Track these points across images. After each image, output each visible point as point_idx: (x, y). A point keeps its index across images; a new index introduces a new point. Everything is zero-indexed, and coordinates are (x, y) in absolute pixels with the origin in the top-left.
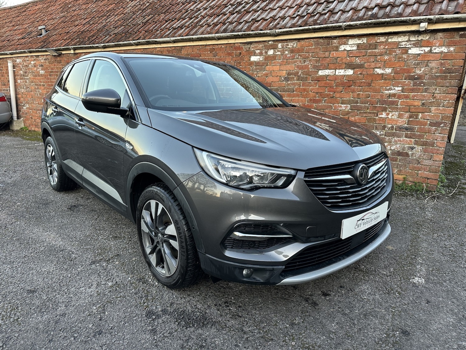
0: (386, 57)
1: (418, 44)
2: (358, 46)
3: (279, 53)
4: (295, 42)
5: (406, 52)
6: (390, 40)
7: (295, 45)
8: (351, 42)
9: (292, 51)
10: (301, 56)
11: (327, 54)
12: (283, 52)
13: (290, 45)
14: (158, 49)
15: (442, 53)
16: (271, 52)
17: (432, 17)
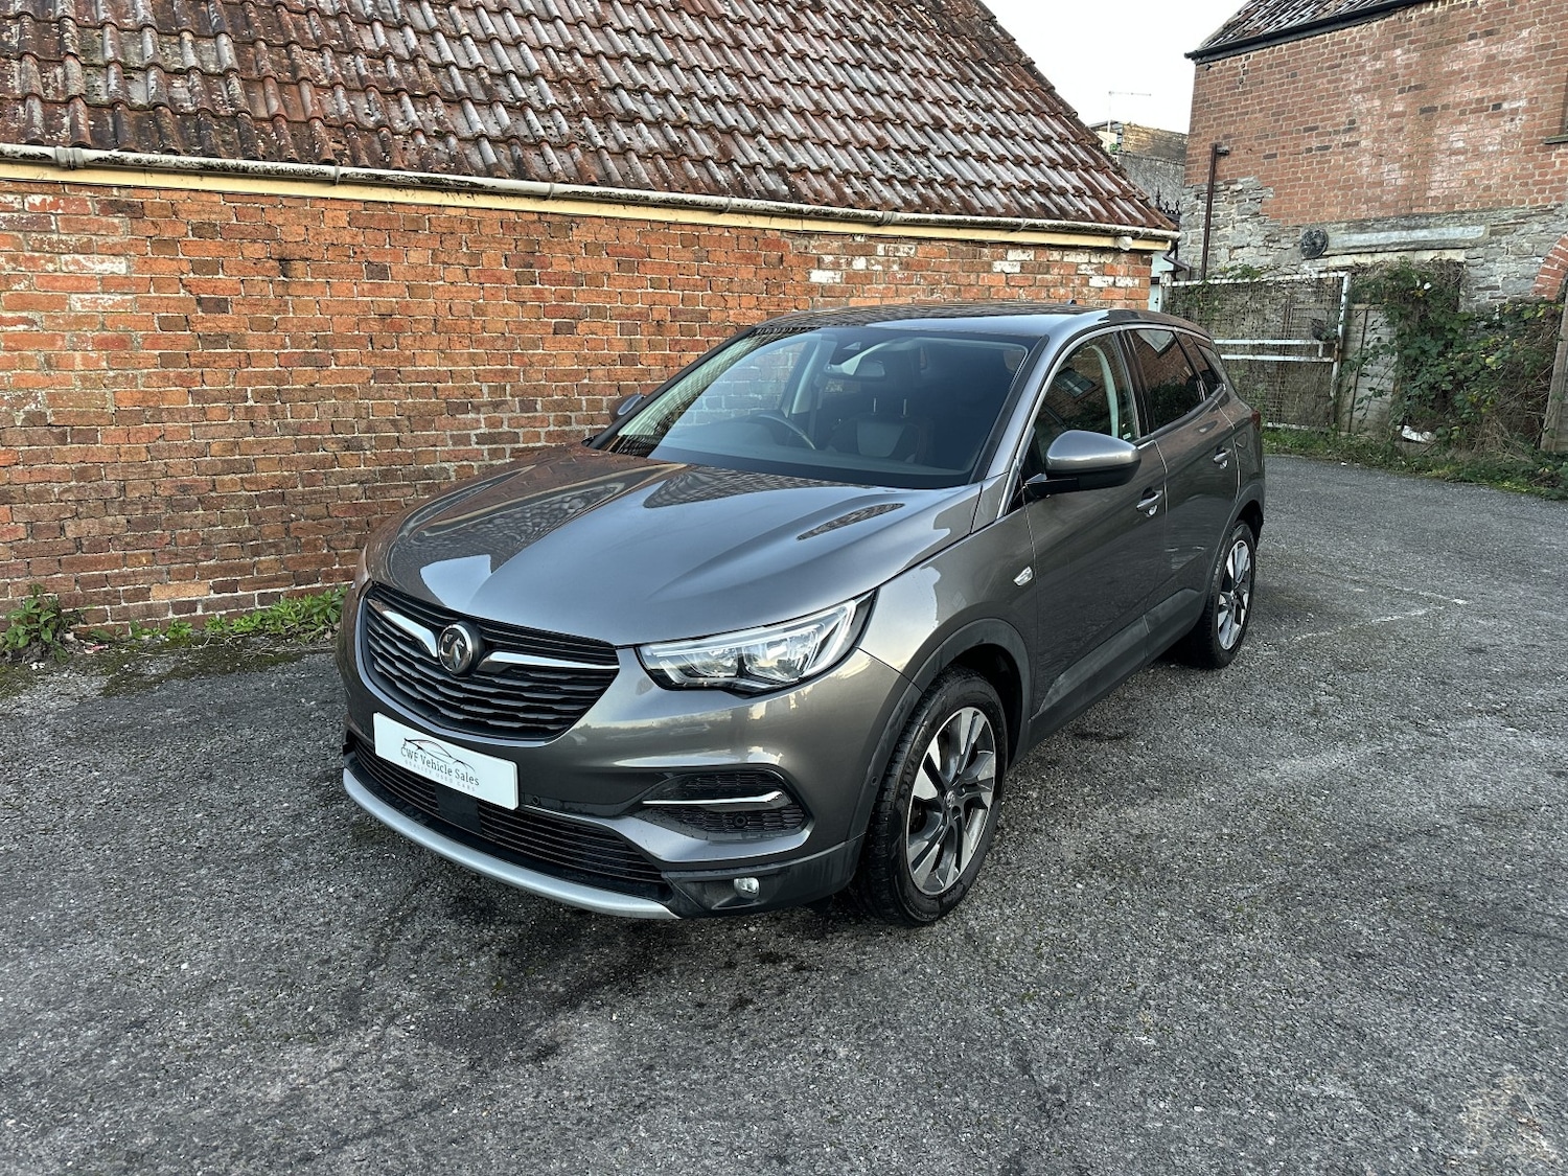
0: (1062, 291)
1: (1102, 270)
2: (1023, 265)
3: (879, 268)
4: (913, 245)
5: (1087, 284)
6: (1066, 259)
7: (912, 252)
8: (1013, 255)
9: (905, 265)
10: (925, 279)
11: (973, 276)
12: (887, 265)
13: (904, 250)
14: (453, 212)
15: (1126, 288)
16: (860, 264)
17: (1140, 230)
